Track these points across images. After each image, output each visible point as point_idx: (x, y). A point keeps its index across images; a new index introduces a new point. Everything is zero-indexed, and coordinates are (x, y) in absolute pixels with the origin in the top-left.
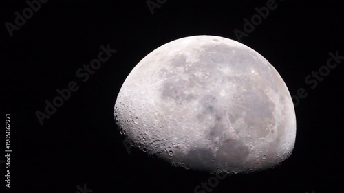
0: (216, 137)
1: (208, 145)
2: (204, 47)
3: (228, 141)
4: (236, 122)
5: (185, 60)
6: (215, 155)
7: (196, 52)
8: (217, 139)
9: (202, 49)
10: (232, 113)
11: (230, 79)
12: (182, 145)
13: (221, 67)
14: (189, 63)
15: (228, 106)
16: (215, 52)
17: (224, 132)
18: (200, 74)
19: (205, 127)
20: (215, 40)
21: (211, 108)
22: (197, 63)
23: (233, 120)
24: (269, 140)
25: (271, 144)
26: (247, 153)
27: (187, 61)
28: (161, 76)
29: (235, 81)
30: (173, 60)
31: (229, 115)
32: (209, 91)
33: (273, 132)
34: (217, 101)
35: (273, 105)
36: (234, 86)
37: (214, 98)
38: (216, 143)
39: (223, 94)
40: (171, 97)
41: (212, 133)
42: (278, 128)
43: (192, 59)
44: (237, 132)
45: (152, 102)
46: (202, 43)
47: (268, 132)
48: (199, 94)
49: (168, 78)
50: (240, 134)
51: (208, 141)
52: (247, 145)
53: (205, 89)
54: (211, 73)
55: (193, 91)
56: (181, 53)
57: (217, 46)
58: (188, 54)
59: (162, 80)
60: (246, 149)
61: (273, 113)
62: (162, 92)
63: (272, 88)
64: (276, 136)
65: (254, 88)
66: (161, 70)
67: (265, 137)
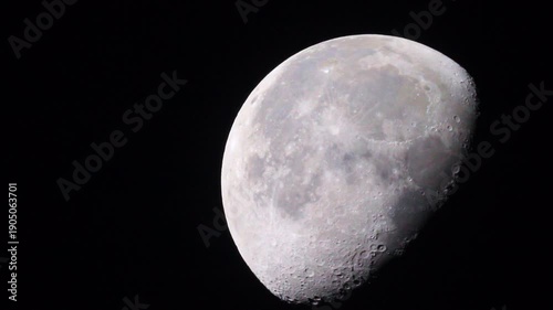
0: (391, 172)
1: (397, 190)
2: (255, 121)
3: (406, 158)
4: (385, 132)
5: (258, 159)
6: (417, 187)
7: (256, 137)
8: (396, 172)
9: (256, 127)
10: (369, 132)
11: (319, 109)
12: (377, 227)
13: (297, 113)
14: (267, 154)
15: (357, 133)
16: (270, 110)
17: (391, 157)
18: (290, 147)
19: (370, 181)
20: (253, 102)
21: (348, 158)
22: (272, 144)
23: (380, 136)
24: (436, 99)
25: (443, 100)
26: (438, 140)
27: (262, 156)
28: (264, 205)
29: (325, 103)
30: (250, 175)
31: (370, 136)
32: (321, 149)
33: (428, 89)
34: (342, 145)
35: (390, 67)
36: (333, 108)
37: (335, 147)
38: (400, 177)
39: (335, 131)
40: (301, 205)
41: (384, 175)
42: (426, 78)
43: (262, 148)
44: (401, 139)
45: (295, 236)
46: (248, 122)
47: (424, 95)
48: (318, 164)
49: (270, 197)
50: (406, 136)
51: (392, 187)
52: (426, 134)
53: (315, 151)
54: (297, 132)
55: (310, 171)
56: (246, 160)
57: (263, 102)
58: (252, 150)
59: (271, 206)
60: (431, 138)
61: (400, 73)
62: (288, 215)
63: (364, 56)
64: (436, 86)
65: (351, 82)
66: (255, 200)
67: (429, 103)
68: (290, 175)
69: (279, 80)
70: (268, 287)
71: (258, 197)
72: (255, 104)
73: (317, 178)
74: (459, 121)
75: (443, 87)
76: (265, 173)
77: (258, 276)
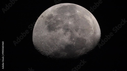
4: (78, 31)
6: (75, 45)
7: (55, 11)
8: (74, 39)
9: (57, 10)
13: (66, 14)
14: (54, 16)
15: (73, 27)
16: (62, 9)
17: (75, 36)
18: (59, 19)
20: (60, 5)
21: (68, 29)
22: (57, 15)
24: (92, 33)
25: (93, 35)
27: (53, 15)
28: (46, 24)
29: (72, 17)
30: (48, 17)
31: (75, 29)
32: (65, 24)
33: (92, 30)
34: (69, 26)
35: (89, 21)
36: (73, 19)
37: (67, 26)
38: (74, 41)
39: (70, 23)
40: (52, 30)
41: (71, 38)
42: (93, 28)
43: (55, 14)
44: (80, 35)
45: (46, 34)
46: (56, 8)
47: (90, 31)
48: (62, 26)
49: (48, 24)
50: (81, 35)
51: (70, 41)
52: (85, 38)
53: (63, 23)
54: (63, 17)
55: (59, 26)
56: (50, 14)
57: (62, 7)
58: (52, 13)
59: (47, 26)
60: (85, 39)
61: (90, 24)
62: (48, 30)
63: (86, 15)
64: (94, 31)
65: (80, 17)
66: (45, 22)
67: (90, 33)
68: (55, 23)
69: (68, 6)
70: (33, 39)
71: (46, 22)
72: (60, 6)
73: (59, 28)
74: (92, 41)
75: (95, 33)
76: (51, 19)
77: (33, 35)
